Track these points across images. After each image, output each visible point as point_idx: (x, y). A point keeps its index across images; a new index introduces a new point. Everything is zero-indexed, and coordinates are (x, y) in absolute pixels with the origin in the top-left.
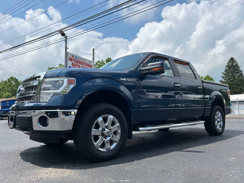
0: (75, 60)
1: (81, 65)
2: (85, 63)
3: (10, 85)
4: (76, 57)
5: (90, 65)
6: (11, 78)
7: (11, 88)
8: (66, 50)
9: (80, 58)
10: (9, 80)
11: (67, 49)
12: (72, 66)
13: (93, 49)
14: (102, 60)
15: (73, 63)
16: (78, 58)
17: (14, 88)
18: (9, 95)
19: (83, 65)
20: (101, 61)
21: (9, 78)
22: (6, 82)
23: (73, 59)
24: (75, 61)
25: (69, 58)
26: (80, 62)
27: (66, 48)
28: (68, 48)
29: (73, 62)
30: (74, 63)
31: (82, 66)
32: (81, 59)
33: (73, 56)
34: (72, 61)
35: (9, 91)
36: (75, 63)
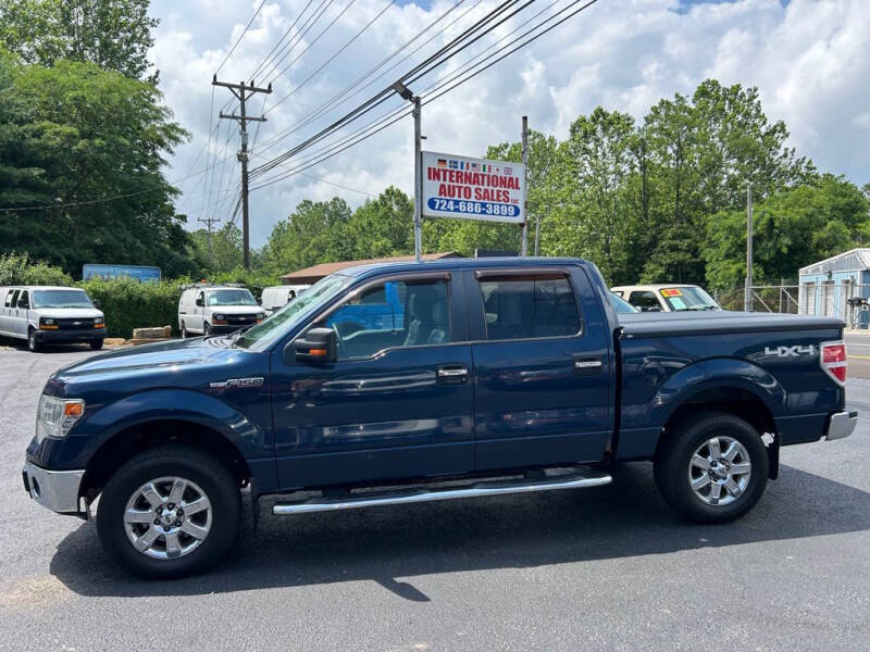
0: (451, 172)
1: (473, 187)
2: (489, 176)
3: (386, 216)
4: (456, 163)
5: (511, 179)
6: (387, 192)
7: (390, 224)
8: (418, 144)
9: (468, 165)
10: (382, 197)
11: (422, 141)
12: (440, 194)
13: (525, 118)
14: (677, 96)
15: (442, 186)
16: (462, 163)
17: (398, 223)
18: (385, 246)
19: (483, 184)
20: (672, 99)
21: (384, 193)
22: (376, 204)
23: (445, 171)
24: (451, 176)
25: (429, 169)
26: (468, 178)
27: (418, 138)
28: (425, 138)
29: (442, 182)
30: (447, 183)
31: (476, 190)
32: (474, 165)
33: (442, 161)
34: (439, 179)
35: (384, 235)
36: (452, 184)
